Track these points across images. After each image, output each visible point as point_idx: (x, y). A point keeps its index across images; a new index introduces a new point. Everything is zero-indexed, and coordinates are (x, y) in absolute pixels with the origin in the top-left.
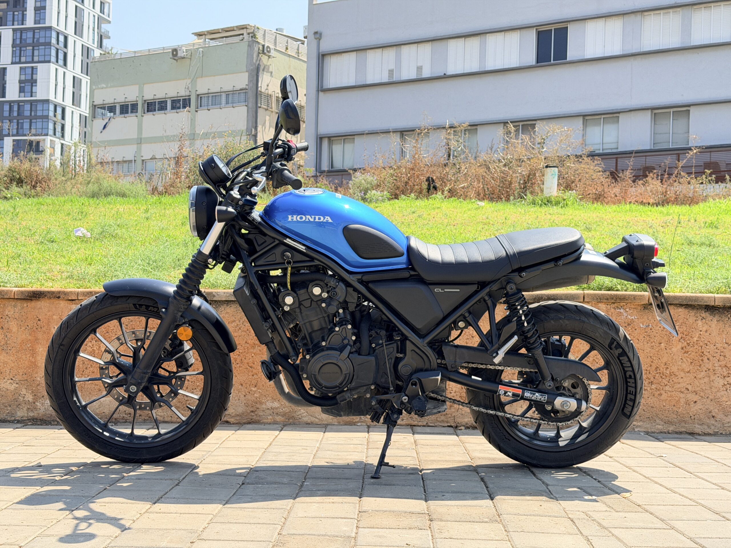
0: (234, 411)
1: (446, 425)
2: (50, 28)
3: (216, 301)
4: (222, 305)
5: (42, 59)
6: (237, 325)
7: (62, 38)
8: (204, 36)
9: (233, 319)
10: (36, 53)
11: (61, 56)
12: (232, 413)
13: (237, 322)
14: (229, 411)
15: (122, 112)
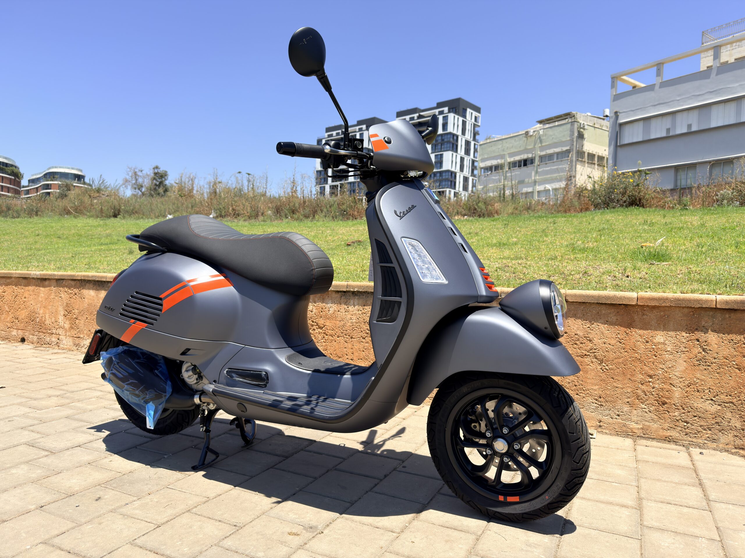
2: (450, 133)
5: (445, 149)
7: (455, 138)
8: (543, 123)
10: (443, 147)
11: (455, 147)
15: (495, 170)
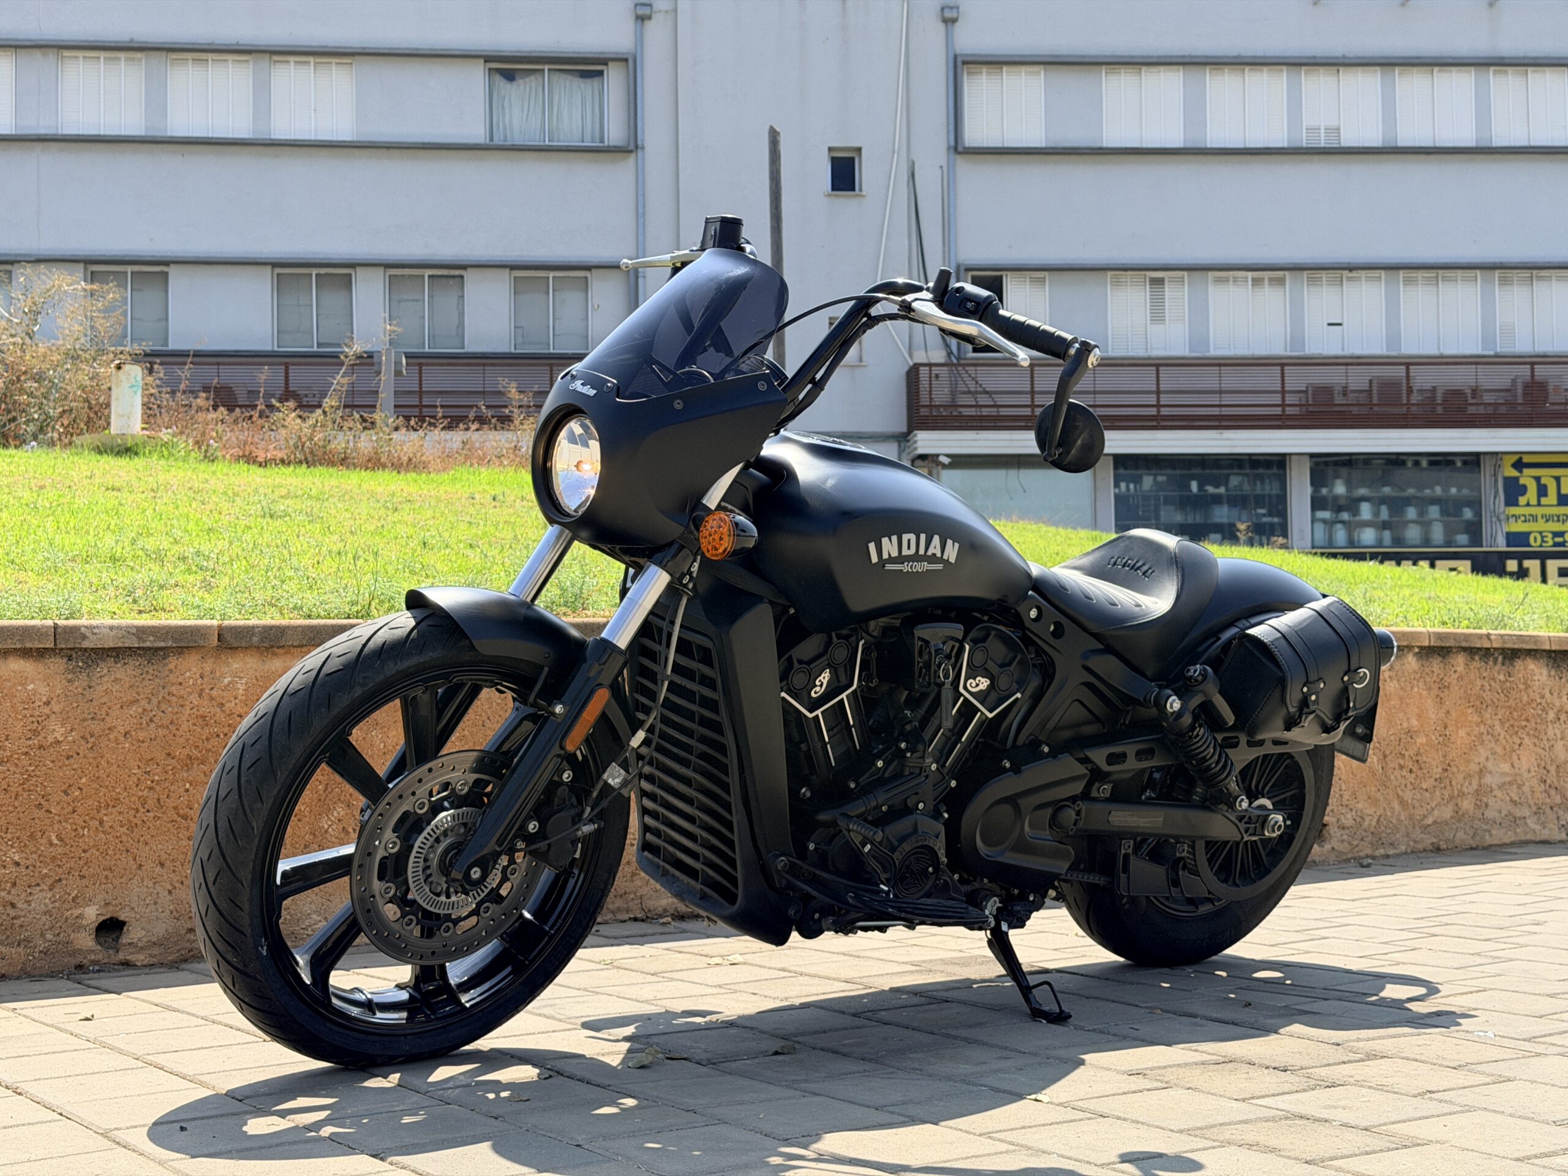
0: (144, 933)
1: (626, 917)
3: (86, 649)
4: (101, 659)
6: (144, 710)
9: (131, 695)
12: (140, 939)
13: (144, 703)
14: (131, 936)
